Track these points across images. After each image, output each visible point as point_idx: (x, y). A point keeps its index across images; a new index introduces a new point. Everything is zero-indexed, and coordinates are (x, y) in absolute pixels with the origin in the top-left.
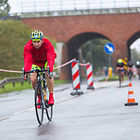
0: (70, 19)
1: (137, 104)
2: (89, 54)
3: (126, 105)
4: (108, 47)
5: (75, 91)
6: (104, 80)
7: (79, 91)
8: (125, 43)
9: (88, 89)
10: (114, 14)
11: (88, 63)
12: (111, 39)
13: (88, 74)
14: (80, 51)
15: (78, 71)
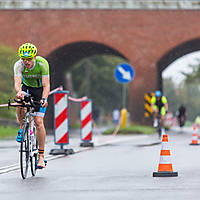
0: (53, 15)
1: (176, 174)
2: (86, 83)
3: (155, 175)
4: (121, 70)
5: (59, 147)
6: (111, 133)
7: (65, 147)
8: (153, 65)
9: (82, 145)
10: (135, 10)
11: (85, 98)
12: (126, 55)
13: (83, 117)
14: (68, 76)
15: (65, 111)
